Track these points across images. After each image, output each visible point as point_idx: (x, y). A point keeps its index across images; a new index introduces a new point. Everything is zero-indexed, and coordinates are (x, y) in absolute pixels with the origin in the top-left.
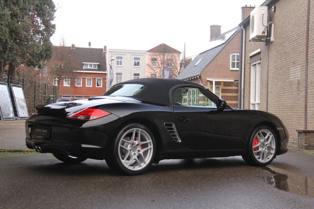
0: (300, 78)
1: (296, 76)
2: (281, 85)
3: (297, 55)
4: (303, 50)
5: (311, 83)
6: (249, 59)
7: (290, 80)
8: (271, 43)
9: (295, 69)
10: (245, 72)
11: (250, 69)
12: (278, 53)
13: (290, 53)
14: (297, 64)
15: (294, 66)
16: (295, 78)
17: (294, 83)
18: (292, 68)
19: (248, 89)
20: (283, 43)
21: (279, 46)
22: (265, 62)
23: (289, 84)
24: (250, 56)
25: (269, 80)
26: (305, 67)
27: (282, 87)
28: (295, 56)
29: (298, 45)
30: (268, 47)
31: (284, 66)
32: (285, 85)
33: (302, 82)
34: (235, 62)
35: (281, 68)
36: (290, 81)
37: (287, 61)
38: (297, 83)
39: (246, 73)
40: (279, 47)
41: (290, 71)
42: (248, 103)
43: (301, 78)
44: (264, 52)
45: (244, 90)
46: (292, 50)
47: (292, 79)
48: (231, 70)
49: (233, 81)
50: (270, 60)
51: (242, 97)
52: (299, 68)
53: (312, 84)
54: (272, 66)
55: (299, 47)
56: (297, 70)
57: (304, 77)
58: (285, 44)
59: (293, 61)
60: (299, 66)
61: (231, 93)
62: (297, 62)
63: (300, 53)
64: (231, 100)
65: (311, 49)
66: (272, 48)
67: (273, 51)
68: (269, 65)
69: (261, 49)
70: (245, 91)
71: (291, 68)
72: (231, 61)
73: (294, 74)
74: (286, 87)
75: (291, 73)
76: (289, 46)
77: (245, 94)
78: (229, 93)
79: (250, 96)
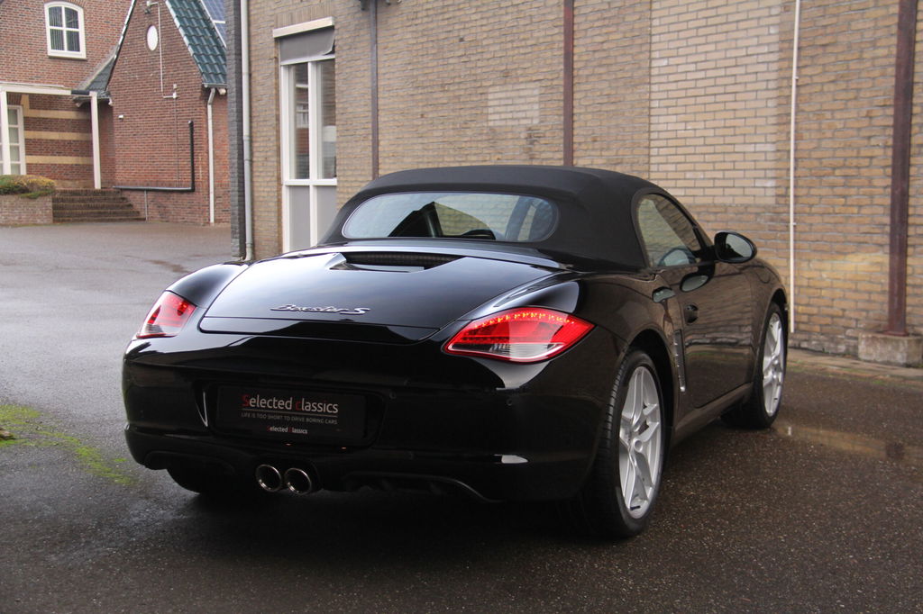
0: (536, 122)
1: (520, 115)
2: (443, 136)
3: (522, 51)
4: (549, 39)
5: (589, 140)
6: (273, 44)
7: (491, 124)
8: (389, 4)
9: (513, 94)
10: (253, 85)
11: (277, 76)
12: (425, 39)
13: (485, 43)
14: (521, 79)
15: (505, 84)
16: (513, 119)
17: (510, 136)
18: (498, 88)
19: (273, 138)
20: (451, 9)
21: (427, 16)
22: (359, 62)
23: (484, 137)
24: (275, 36)
25: (381, 119)
26: (562, 90)
27: (451, 143)
28: (510, 53)
29: (522, 22)
30: (372, 16)
31: (457, 80)
32: (466, 139)
33: (548, 134)
34: (62, 31)
35: (443, 85)
36: (492, 129)
37: (469, 65)
38: (523, 135)
39: (258, 89)
40: (426, 20)
41: (490, 97)
42: (275, 184)
43: (542, 122)
44: (352, 27)
45: (251, 142)
46: (497, 34)
47: (498, 123)
48: (51, 58)
49: (68, 93)
50: (381, 59)
51: (247, 164)
52: (533, 91)
53: (595, 141)
54: (397, 75)
55: (528, 28)
56: (520, 97)
57: (557, 120)
58: (458, 13)
59: (504, 68)
60: (532, 85)
61: (57, 130)
62: (519, 72)
63: (536, 48)
64: (59, 154)
65: (588, 41)
66: (395, 20)
67: (399, 31)
68: (381, 71)
69: (335, 18)
70: (256, 145)
71: (491, 90)
72: (49, 28)
73: (510, 108)
74: (468, 144)
75: (490, 103)
76: (479, 23)
77: (256, 154)
78: (51, 130)
79: (279, 162)
